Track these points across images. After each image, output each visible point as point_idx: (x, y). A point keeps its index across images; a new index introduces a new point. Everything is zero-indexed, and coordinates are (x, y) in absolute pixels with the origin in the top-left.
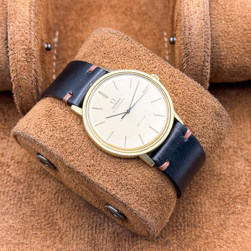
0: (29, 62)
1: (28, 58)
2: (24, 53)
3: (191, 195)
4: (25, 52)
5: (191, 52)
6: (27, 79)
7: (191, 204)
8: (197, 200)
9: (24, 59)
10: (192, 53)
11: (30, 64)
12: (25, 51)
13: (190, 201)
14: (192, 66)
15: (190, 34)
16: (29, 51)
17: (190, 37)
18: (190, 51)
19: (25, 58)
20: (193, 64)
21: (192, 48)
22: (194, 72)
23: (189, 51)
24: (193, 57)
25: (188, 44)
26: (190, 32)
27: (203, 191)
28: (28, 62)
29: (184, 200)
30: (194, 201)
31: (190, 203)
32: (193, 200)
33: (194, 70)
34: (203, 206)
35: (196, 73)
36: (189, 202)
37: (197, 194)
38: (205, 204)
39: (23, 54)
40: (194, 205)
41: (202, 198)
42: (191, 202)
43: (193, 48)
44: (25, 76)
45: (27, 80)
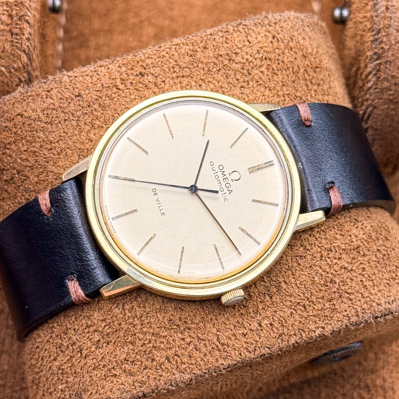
0: (17, 34)
1: (14, 25)
2: (6, 13)
3: (361, 368)
4: (7, 11)
5: (389, 49)
6: (7, 75)
7: (360, 389)
8: (375, 381)
9: (6, 27)
10: (390, 53)
11: (16, 39)
12: (8, 9)
13: (360, 381)
14: (388, 81)
15: (387, 8)
16: (18, 9)
17: (388, 14)
18: (386, 47)
19: (7, 25)
20: (390, 78)
21: (390, 41)
22: (390, 95)
23: (382, 48)
24: (391, 62)
25: (382, 31)
26: (390, 3)
27: (390, 359)
28: (12, 34)
29: (345, 377)
30: (369, 381)
31: (359, 385)
32: (367, 379)
33: (392, 92)
34: (388, 395)
35: (396, 98)
36: (356, 383)
37: (375, 364)
38: (392, 389)
39: (3, 14)
40: (369, 391)
41: (386, 376)
42: (362, 384)
43: (393, 42)
44: (4, 66)
45: (6, 77)
